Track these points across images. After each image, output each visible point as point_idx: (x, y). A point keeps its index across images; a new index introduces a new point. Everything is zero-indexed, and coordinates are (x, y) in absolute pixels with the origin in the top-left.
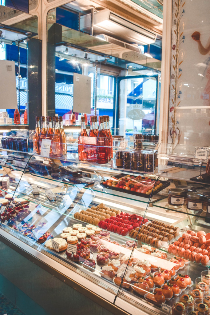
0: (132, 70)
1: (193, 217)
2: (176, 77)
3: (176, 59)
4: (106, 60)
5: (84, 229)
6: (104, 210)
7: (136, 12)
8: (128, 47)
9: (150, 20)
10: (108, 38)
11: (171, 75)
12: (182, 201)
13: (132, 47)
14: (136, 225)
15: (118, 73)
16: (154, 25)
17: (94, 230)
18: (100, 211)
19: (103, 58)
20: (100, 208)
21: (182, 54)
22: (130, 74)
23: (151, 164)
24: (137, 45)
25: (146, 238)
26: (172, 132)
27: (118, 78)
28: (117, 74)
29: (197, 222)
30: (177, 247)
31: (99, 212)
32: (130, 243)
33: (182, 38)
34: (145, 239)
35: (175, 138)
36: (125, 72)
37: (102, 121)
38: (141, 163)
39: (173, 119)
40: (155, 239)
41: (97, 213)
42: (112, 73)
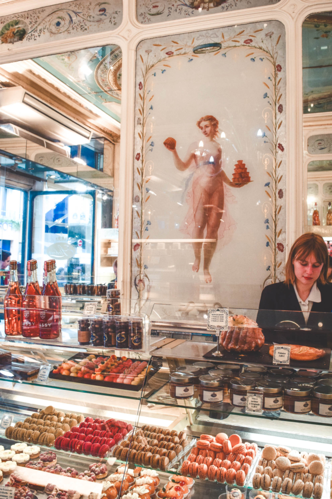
0: (53, 181)
1: (194, 411)
2: (142, 200)
3: (141, 173)
4: (16, 164)
5: (10, 453)
6: (55, 418)
7: (64, 97)
8: (49, 147)
9: (83, 109)
10: (20, 131)
11: (135, 196)
12: (192, 390)
13: (55, 146)
14: (118, 436)
15: (32, 185)
16: (89, 118)
17: (28, 453)
18: (48, 419)
19: (11, 162)
20: (48, 415)
21: (150, 167)
22: (51, 187)
23: (139, 337)
24: (63, 145)
25: (143, 456)
26: (137, 281)
27: (31, 192)
28: (30, 187)
29: (199, 419)
30: (195, 465)
31: (49, 422)
32: (96, 467)
33: (150, 145)
34: (142, 458)
35: (143, 290)
36: (43, 184)
37: (50, 270)
38: (123, 336)
39: (139, 262)
40: (158, 456)
41: (45, 423)
42: (22, 185)
